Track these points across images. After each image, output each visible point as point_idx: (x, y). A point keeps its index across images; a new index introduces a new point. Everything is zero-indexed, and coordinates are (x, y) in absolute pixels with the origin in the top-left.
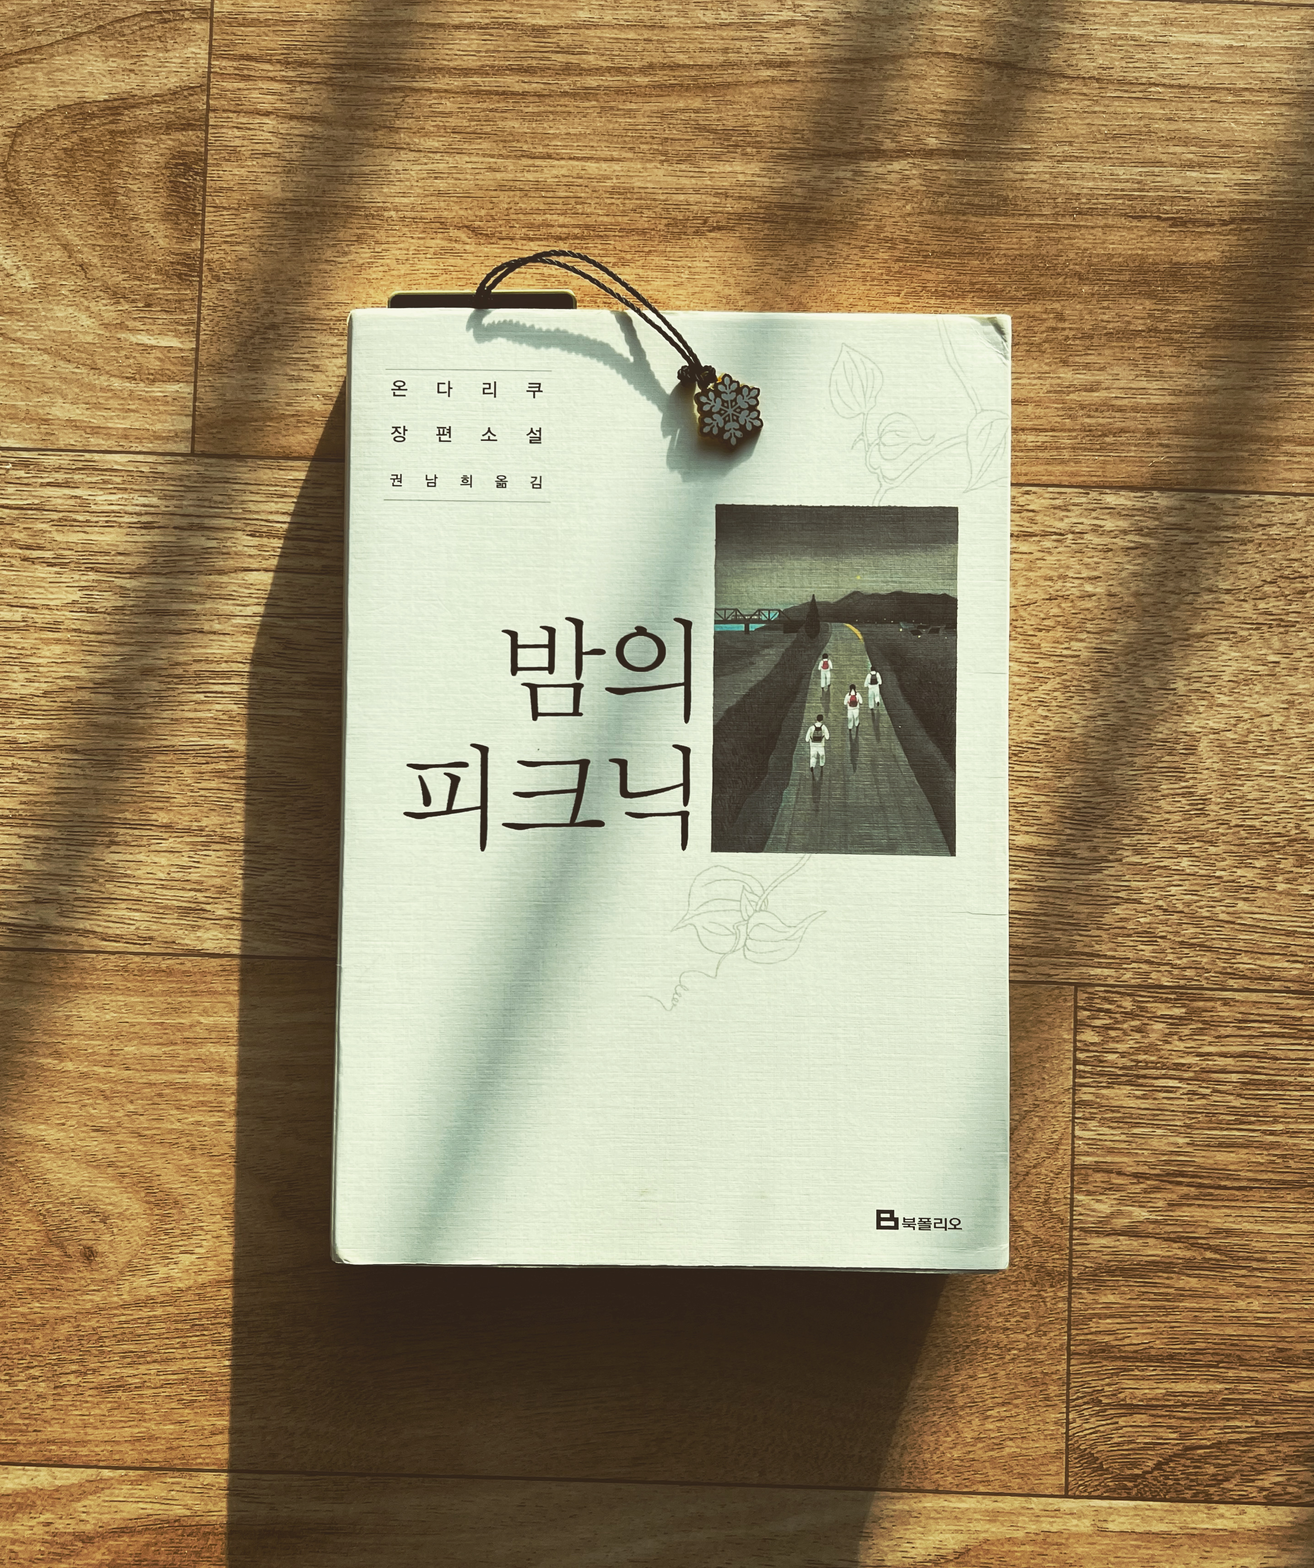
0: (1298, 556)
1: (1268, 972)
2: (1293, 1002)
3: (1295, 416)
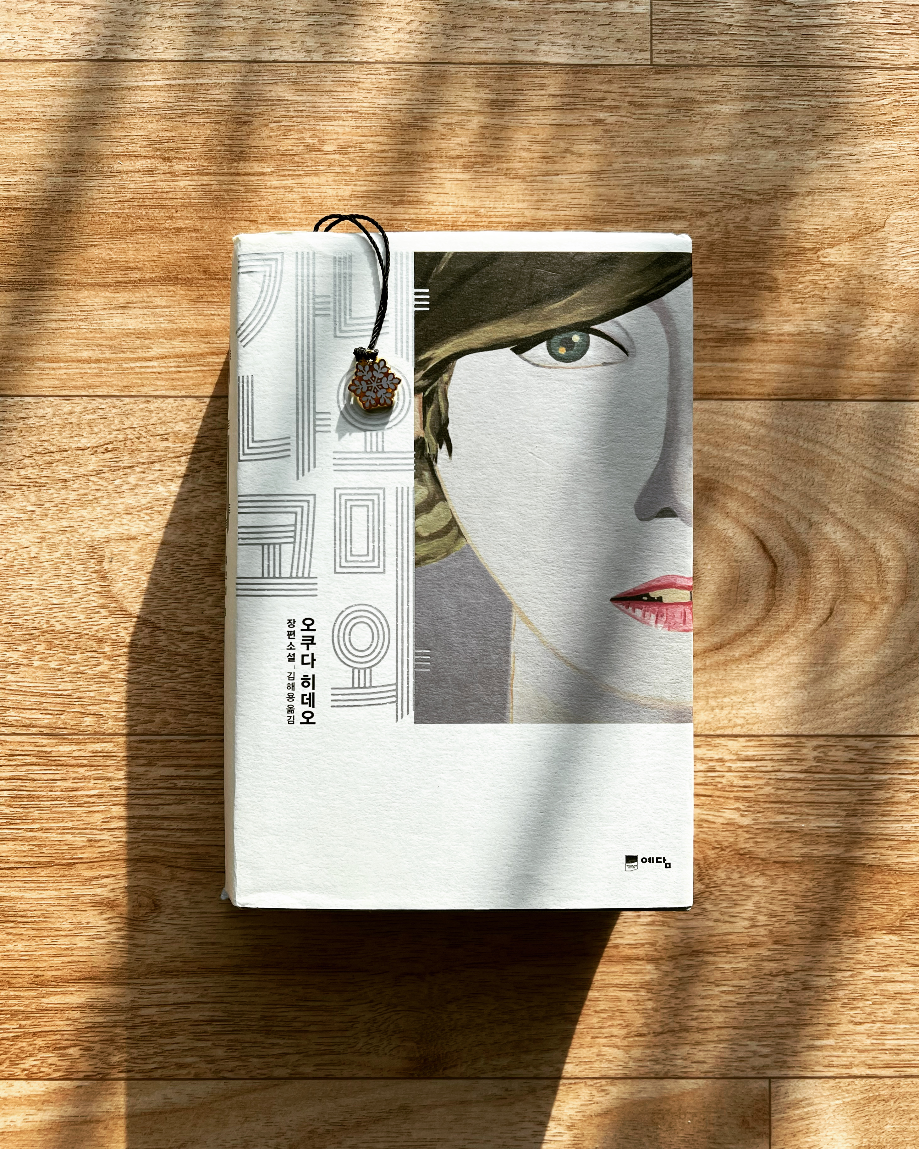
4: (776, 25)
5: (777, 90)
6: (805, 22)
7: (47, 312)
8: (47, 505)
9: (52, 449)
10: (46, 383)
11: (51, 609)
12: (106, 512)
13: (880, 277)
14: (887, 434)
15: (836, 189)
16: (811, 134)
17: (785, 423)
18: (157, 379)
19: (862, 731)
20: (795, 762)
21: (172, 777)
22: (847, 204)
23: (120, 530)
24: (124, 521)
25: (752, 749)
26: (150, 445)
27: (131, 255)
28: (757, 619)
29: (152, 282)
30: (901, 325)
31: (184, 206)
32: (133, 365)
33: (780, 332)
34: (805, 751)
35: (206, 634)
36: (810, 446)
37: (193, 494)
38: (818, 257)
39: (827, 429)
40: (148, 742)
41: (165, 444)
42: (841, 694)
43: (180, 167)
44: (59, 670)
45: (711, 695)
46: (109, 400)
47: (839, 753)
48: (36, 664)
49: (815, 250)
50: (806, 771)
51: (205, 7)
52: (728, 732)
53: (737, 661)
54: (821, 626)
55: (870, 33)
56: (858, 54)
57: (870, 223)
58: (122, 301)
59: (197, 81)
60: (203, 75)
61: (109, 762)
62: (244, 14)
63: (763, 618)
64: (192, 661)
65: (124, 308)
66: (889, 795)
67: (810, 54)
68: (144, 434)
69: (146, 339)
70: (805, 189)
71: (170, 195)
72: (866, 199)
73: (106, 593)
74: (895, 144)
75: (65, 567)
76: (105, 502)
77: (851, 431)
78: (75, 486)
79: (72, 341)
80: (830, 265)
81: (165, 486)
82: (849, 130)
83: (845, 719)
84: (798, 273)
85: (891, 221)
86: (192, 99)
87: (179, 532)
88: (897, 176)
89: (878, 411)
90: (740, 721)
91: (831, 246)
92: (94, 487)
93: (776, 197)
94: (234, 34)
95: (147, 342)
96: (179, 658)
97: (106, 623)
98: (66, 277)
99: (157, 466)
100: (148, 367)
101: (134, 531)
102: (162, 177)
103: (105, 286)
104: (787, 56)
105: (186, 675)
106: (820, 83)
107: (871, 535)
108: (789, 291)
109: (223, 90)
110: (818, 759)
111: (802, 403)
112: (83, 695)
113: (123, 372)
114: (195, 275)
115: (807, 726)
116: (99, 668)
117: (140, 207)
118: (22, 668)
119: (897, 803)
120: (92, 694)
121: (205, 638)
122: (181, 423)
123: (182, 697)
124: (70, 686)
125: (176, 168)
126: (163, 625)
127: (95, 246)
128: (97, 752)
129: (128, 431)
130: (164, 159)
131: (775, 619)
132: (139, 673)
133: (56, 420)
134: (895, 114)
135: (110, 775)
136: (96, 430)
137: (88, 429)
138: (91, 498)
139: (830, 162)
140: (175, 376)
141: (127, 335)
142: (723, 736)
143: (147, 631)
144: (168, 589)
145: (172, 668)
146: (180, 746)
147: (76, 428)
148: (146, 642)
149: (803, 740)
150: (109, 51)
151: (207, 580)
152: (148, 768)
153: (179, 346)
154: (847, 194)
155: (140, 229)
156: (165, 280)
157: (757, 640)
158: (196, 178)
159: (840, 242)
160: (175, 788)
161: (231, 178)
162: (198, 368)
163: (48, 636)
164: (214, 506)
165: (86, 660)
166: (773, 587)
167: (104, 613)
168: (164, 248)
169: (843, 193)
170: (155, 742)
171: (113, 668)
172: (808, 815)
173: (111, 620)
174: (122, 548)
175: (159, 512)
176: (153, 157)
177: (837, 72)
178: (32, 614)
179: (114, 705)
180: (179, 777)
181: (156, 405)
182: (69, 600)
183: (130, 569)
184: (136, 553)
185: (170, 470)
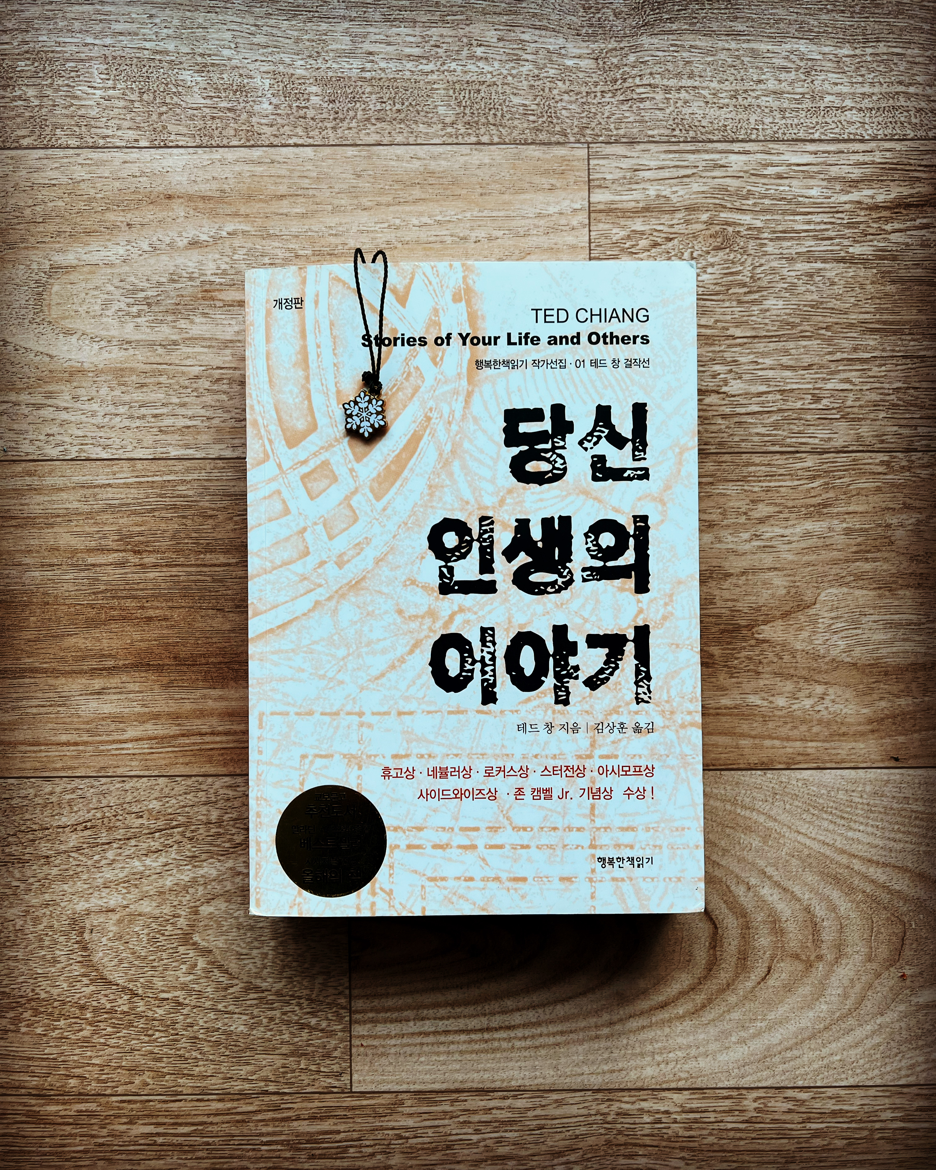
0: (30, 817)
1: (17, 1084)
2: (33, 1102)
3: (25, 727)
4: (710, 413)
5: (711, 476)
6: (739, 410)
7: (27, 698)
8: (31, 880)
9: (35, 827)
10: (28, 765)
11: (36, 978)
12: (86, 886)
13: (811, 652)
14: (821, 801)
15: (769, 569)
16: (744, 517)
17: (723, 792)
18: (131, 760)
19: (800, 1083)
20: (737, 1113)
21: (151, 1135)
22: (779, 583)
23: (100, 902)
24: (103, 894)
25: (695, 1101)
26: (126, 822)
27: (105, 643)
28: (699, 979)
29: (126, 668)
30: (833, 697)
31: (155, 597)
32: (110, 747)
33: (717, 705)
34: (745, 1102)
35: (181, 1000)
36: (747, 813)
37: (167, 868)
38: (753, 634)
39: (763, 797)
40: (129, 1102)
41: (140, 821)
42: (779, 1049)
43: (149, 560)
44: (45, 1035)
45: (657, 1051)
46: (87, 780)
47: (779, 1104)
48: (24, 1030)
49: (750, 627)
50: (747, 1122)
51: (170, 407)
52: (673, 1085)
53: (681, 1018)
54: (759, 983)
55: (800, 419)
56: (788, 440)
57: (802, 600)
58: (97, 687)
59: (165, 478)
60: (171, 472)
61: (93, 1121)
62: (207, 414)
63: (705, 978)
64: (168, 1026)
65: (99, 693)
66: (825, 1143)
67: (743, 441)
68: (121, 812)
69: (120, 722)
70: (738, 570)
71: (141, 586)
72: (797, 578)
73: (87, 962)
74: (825, 524)
75: (48, 938)
76: (85, 877)
77: (786, 799)
78: (58, 862)
79: (50, 726)
80: (765, 641)
81: (140, 860)
82: (781, 512)
83: (784, 1072)
84: (734, 649)
85: (822, 597)
86: (160, 496)
87: (154, 904)
88: (826, 555)
89: (811, 779)
90: (683, 1075)
91: (765, 623)
92: (74, 863)
93: (712, 577)
94: (198, 433)
95: (122, 725)
96: (156, 1023)
97: (88, 990)
98: (45, 666)
99: (133, 842)
100: (123, 749)
101: (112, 903)
102: (133, 569)
103: (81, 672)
104: (721, 444)
105: (163, 1039)
106: (752, 469)
107: (806, 897)
108: (725, 666)
109: (189, 486)
110: (757, 1110)
111: (739, 772)
112: (67, 1058)
113: (101, 753)
114: (167, 661)
115: (748, 1078)
116: (81, 1034)
117: (113, 598)
118: (10, 1034)
119: (833, 1150)
120: (76, 1058)
121: (180, 1004)
122: (155, 802)
123: (160, 1060)
124: (55, 1050)
125: (146, 560)
126: (140, 992)
127: (71, 635)
128: (81, 1111)
129: (106, 810)
130: (135, 552)
131: (716, 978)
132: (119, 1038)
133: (38, 800)
134: (825, 496)
135: (94, 1132)
136: (75, 809)
137: (68, 808)
138: (72, 873)
139: (761, 543)
140: (148, 757)
141: (103, 719)
142: (669, 1089)
143: (126, 997)
144: (145, 958)
145: (150, 1032)
146: (159, 1106)
147: (56, 807)
148: (125, 1008)
149: (744, 1092)
150: (81, 451)
151: (181, 949)
152: (129, 1127)
153: (151, 729)
154: (780, 573)
155: (113, 619)
156: (137, 666)
157: (700, 998)
158: (165, 569)
159: (774, 619)
160: (155, 1144)
161: (199, 569)
162: (170, 749)
163: (33, 1003)
164: (187, 879)
165: (70, 1025)
166: (714, 947)
167: (86, 980)
168: (137, 636)
169: (775, 573)
170: (135, 1102)
171: (95, 1033)
172: (749, 1162)
173: (92, 988)
174: (101, 920)
175: (136, 885)
176: (124, 551)
177: (769, 457)
178: (18, 983)
179: (97, 1068)
180: (158, 1134)
181: (131, 784)
182: (53, 970)
183: (109, 939)
184: (115, 925)
185: (145, 845)
